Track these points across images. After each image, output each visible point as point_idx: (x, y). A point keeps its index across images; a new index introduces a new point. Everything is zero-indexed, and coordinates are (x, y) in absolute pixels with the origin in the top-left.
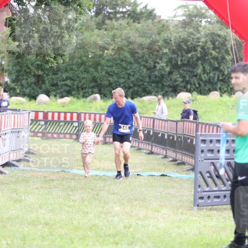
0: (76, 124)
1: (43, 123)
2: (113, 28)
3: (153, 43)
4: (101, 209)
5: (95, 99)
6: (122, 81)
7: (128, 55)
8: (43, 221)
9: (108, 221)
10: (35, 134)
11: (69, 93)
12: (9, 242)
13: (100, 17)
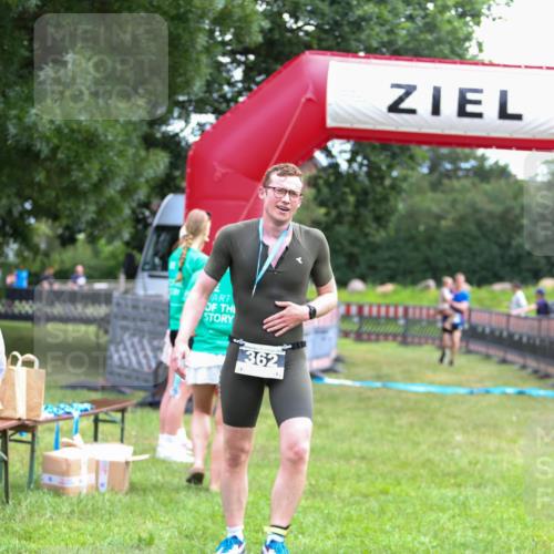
0: (402, 322)
1: (356, 320)
2: (453, 190)
3: (508, 211)
4: (435, 439)
5: (428, 287)
6: (464, 262)
7: (472, 227)
8: (358, 454)
9: (447, 455)
10: (345, 334)
11: (391, 279)
12: (313, 482)
13: (436, 175)
